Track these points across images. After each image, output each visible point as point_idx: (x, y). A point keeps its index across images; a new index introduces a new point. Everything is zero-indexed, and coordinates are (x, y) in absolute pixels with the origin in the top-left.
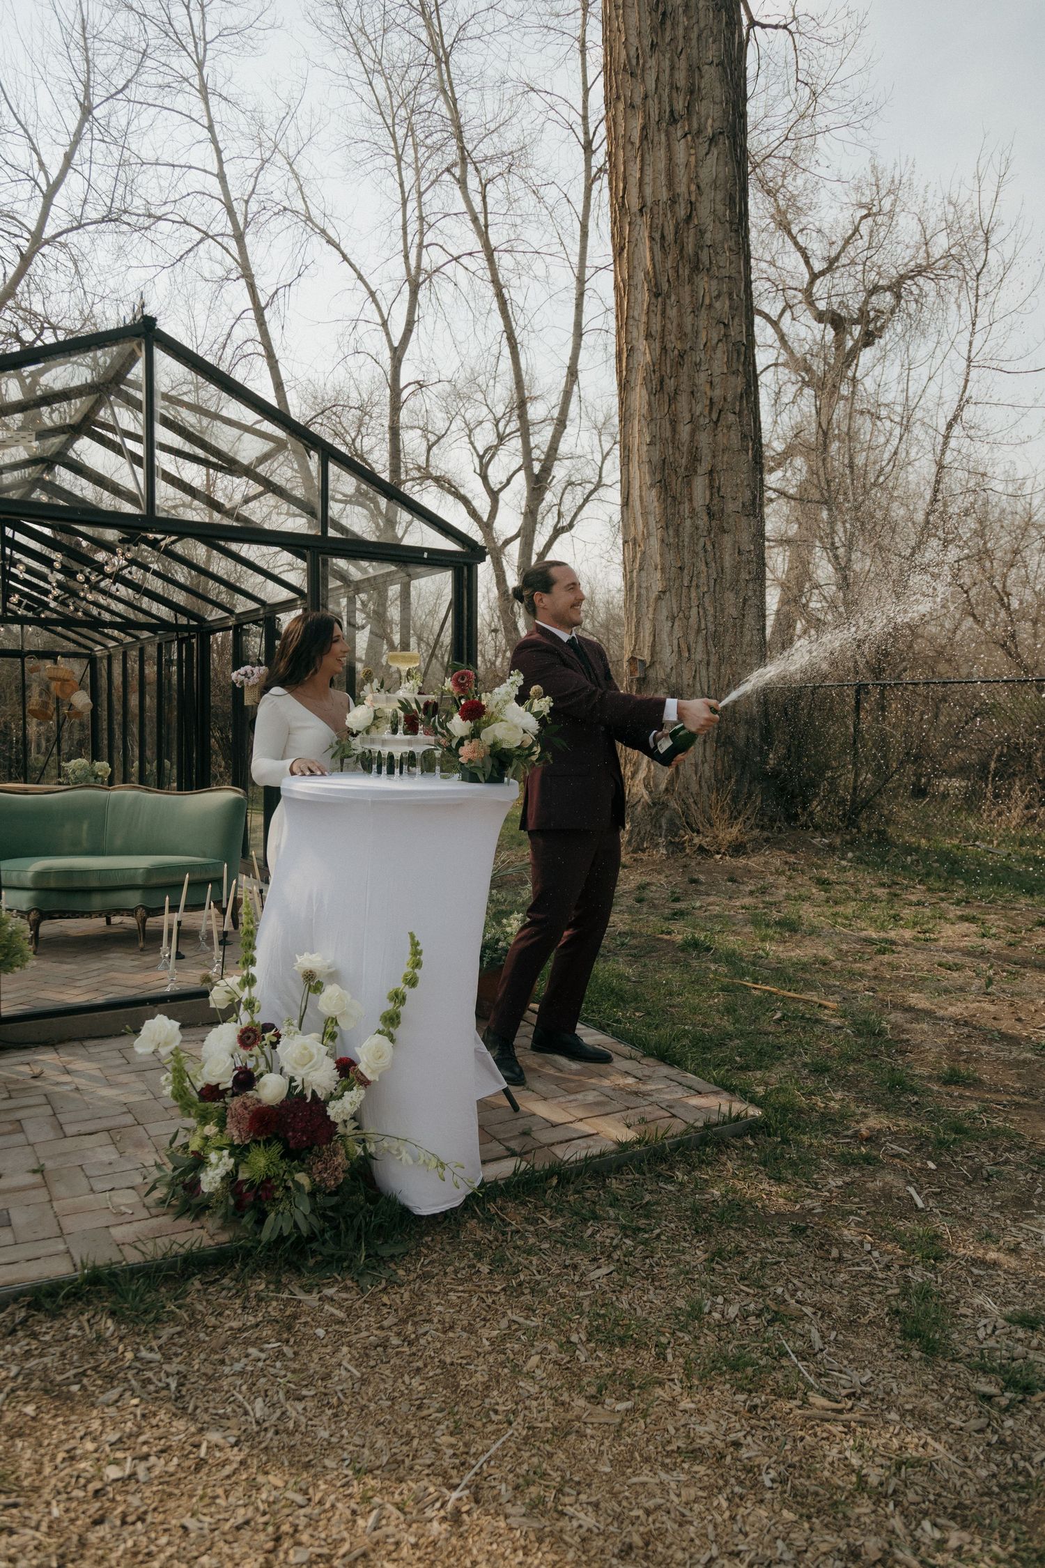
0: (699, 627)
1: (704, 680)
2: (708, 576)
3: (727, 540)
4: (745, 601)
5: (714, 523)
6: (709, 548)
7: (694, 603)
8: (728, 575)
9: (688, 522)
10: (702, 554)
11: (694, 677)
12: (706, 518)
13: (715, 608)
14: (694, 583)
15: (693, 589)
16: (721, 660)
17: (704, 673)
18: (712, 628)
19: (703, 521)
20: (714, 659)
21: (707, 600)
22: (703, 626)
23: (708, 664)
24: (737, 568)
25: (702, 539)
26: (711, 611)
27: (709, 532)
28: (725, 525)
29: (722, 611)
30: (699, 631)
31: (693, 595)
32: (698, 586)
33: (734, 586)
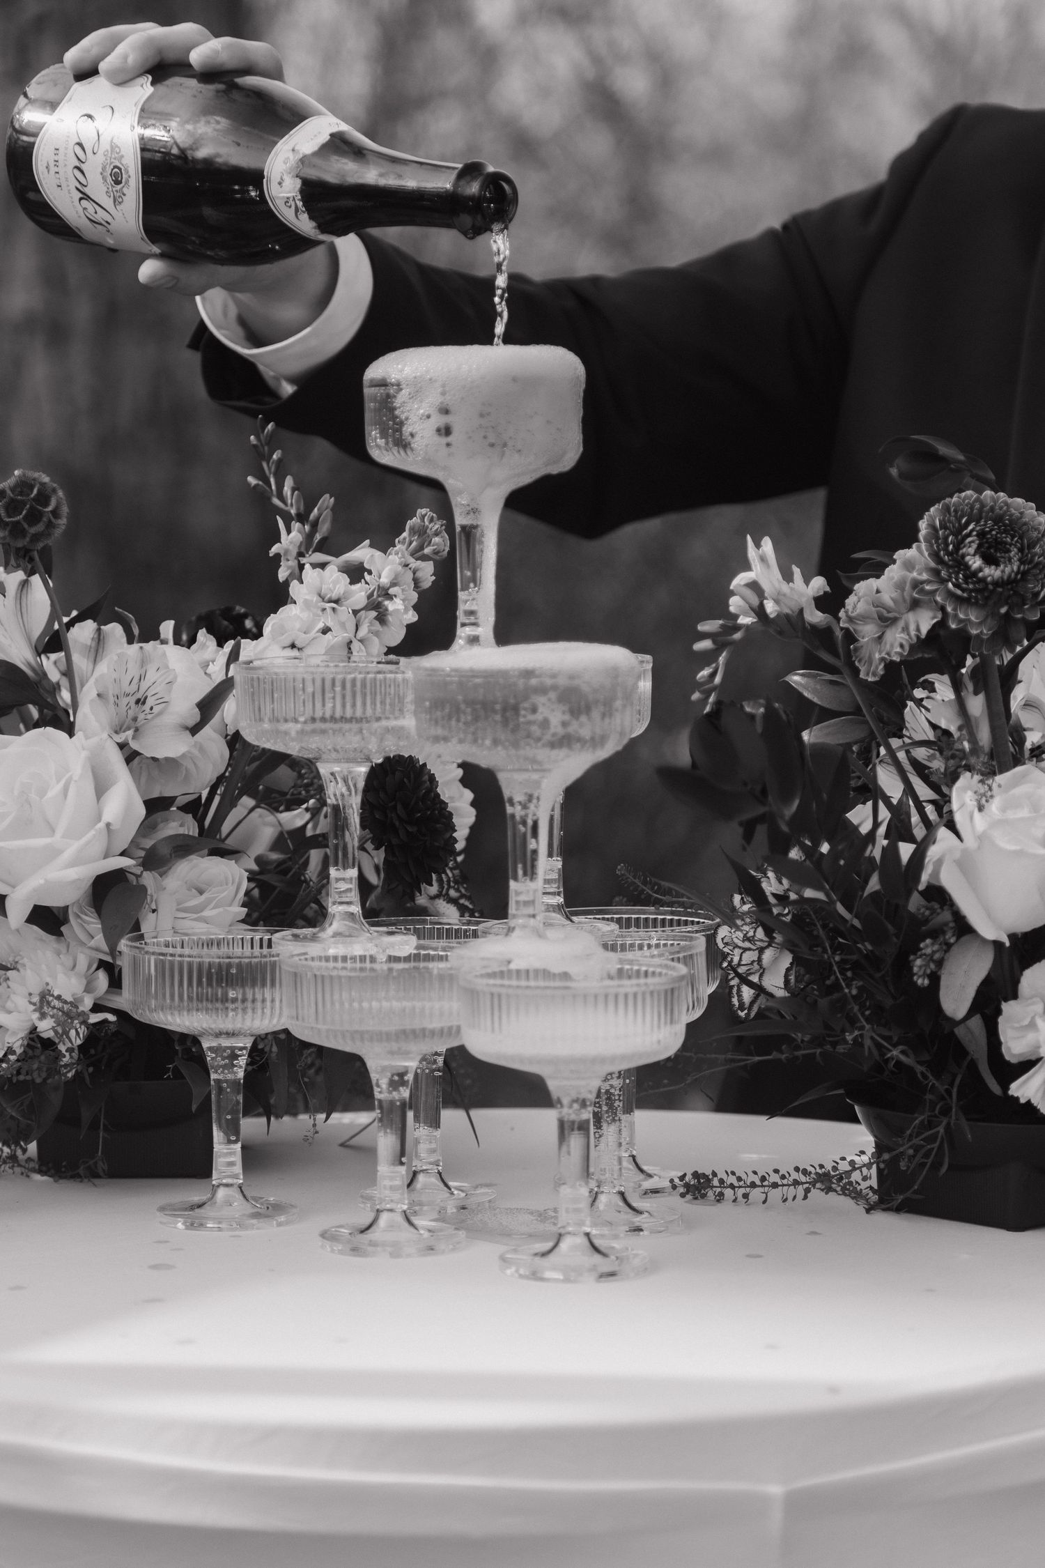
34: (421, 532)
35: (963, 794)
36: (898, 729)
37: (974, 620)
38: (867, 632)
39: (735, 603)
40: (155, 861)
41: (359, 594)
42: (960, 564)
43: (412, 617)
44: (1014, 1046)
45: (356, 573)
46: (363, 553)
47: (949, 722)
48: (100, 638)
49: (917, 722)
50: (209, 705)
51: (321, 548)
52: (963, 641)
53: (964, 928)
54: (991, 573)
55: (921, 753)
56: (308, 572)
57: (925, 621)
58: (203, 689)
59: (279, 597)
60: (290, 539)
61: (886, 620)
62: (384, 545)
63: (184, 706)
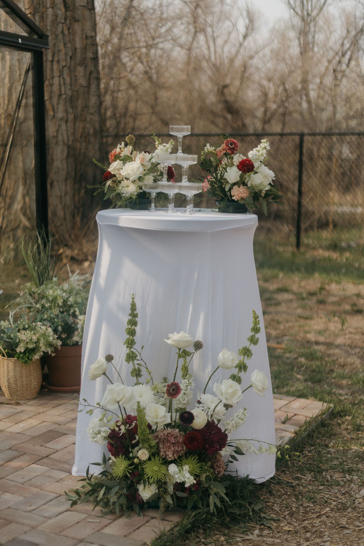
0: (60, 91)
1: (65, 133)
2: (66, 54)
3: (77, 27)
4: (91, 73)
5: (69, 14)
6: (66, 32)
7: (56, 74)
8: (79, 55)
9: (50, 11)
10: (60, 36)
11: (58, 131)
12: (63, 10)
13: (71, 79)
14: (56, 59)
15: (55, 63)
16: (75, 118)
17: (64, 127)
18: (69, 93)
19: (61, 11)
20: (71, 117)
21: (66, 72)
22: (63, 92)
23: (67, 121)
24: (85, 49)
25: (60, 25)
26: (68, 80)
27: (65, 19)
28: (77, 16)
29: (76, 80)
30: (60, 95)
31: (55, 67)
32: (58, 61)
33: (83, 63)
34: (172, 142)
35: (228, 169)
36: (221, 164)
37: (229, 152)
38: (219, 153)
39: (205, 150)
40: (145, 175)
41: (165, 148)
42: (228, 146)
43: (171, 151)
44: (232, 194)
45: (165, 146)
46: (164, 144)
47: (227, 162)
48: (136, 153)
49: (223, 163)
50: (150, 159)
51: (160, 144)
52: (229, 154)
53: (228, 182)
54: (231, 147)
55: (223, 166)
56: (160, 146)
57: (224, 152)
58: (150, 158)
59: (156, 149)
60: (157, 143)
61: (221, 152)
62: (167, 143)
63: (148, 159)
